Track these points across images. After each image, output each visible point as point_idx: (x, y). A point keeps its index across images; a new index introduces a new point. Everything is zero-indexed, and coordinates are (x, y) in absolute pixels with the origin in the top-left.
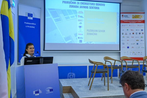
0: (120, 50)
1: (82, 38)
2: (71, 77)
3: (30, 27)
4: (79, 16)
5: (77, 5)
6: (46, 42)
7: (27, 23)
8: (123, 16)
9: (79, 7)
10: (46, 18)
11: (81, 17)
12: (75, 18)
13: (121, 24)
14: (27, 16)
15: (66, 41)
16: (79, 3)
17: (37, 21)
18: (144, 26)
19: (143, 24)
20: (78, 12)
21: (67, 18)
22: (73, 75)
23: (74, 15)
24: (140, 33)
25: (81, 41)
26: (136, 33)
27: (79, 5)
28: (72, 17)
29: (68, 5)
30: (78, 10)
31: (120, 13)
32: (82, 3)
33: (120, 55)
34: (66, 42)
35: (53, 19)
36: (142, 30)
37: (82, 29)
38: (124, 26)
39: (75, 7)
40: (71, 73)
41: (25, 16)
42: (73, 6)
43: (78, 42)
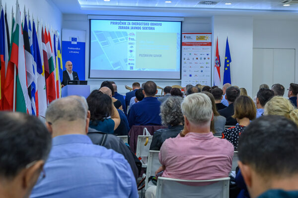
0: (181, 79)
1: (134, 64)
3: (74, 52)
4: (129, 38)
5: (128, 26)
6: (91, 69)
7: (70, 48)
8: (185, 37)
9: (130, 28)
10: (92, 41)
11: (133, 39)
12: (125, 40)
13: (183, 47)
14: (71, 41)
15: (114, 67)
16: (130, 24)
17: (82, 45)
18: (210, 50)
19: (210, 47)
20: (128, 33)
21: (116, 41)
23: (124, 37)
24: (205, 59)
25: (132, 68)
26: (201, 58)
27: (130, 26)
28: (121, 40)
29: (117, 26)
30: (129, 31)
31: (181, 34)
32: (134, 24)
34: (115, 69)
35: (100, 43)
36: (208, 55)
37: (134, 53)
38: (187, 49)
39: (125, 28)
41: (68, 41)
42: (122, 28)
43: (128, 69)
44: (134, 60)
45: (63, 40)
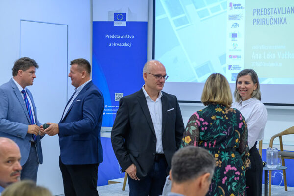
1: (239, 68)
3: (120, 45)
4: (231, 5)
7: (111, 37)
10: (157, 18)
11: (238, 6)
12: (222, 10)
14: (113, 20)
15: (199, 77)
17: (140, 28)
23: (219, 3)
25: (235, 77)
34: (200, 80)
35: (171, 20)
37: (240, 40)
44: (239, 57)
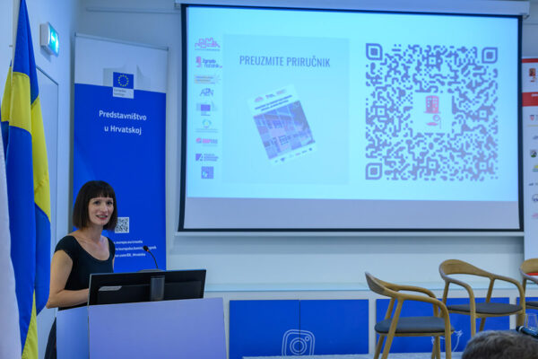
0: (522, 229)
2: (299, 346)
3: (124, 130)
6: (189, 193)
7: (108, 115)
8: (532, 73)
13: (527, 110)
14: (111, 85)
17: (153, 104)
22: (305, 340)
31: (520, 61)
33: (522, 251)
40: (295, 331)
41: (102, 85)
45: (77, 81)
